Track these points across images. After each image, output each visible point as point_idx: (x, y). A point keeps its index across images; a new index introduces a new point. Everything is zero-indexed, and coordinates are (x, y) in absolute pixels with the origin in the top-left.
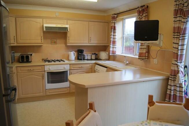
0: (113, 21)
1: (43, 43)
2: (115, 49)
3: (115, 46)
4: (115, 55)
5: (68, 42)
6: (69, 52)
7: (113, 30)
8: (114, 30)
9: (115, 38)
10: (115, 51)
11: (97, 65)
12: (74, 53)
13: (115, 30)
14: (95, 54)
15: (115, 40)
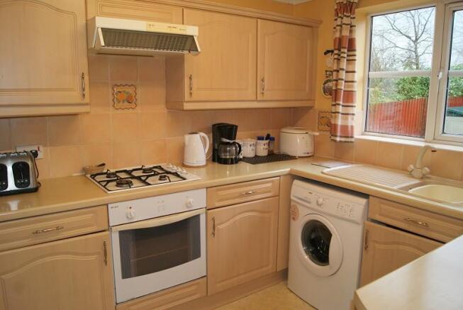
0: (346, 20)
1: (87, 104)
2: (353, 119)
3: (350, 110)
4: (352, 140)
5: (187, 97)
6: (187, 137)
7: (346, 51)
8: (348, 51)
9: (353, 82)
10: (352, 127)
11: (296, 182)
12: (204, 138)
13: (351, 53)
14: (268, 137)
15: (352, 86)
